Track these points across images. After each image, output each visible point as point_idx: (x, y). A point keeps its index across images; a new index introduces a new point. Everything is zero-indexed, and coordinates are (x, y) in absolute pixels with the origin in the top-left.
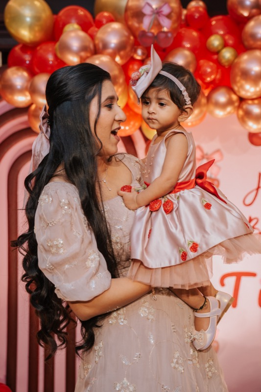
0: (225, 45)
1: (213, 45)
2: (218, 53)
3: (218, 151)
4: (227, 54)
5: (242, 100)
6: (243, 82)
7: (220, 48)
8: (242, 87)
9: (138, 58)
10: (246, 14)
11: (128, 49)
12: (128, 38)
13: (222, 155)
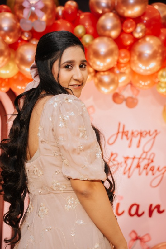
0: (86, 32)
1: (78, 32)
2: (81, 38)
3: (92, 107)
4: (87, 39)
5: (96, 72)
6: (95, 59)
7: (83, 34)
8: (94, 63)
9: (26, 39)
10: (100, 12)
11: (16, 31)
12: (16, 24)
13: (94, 110)
